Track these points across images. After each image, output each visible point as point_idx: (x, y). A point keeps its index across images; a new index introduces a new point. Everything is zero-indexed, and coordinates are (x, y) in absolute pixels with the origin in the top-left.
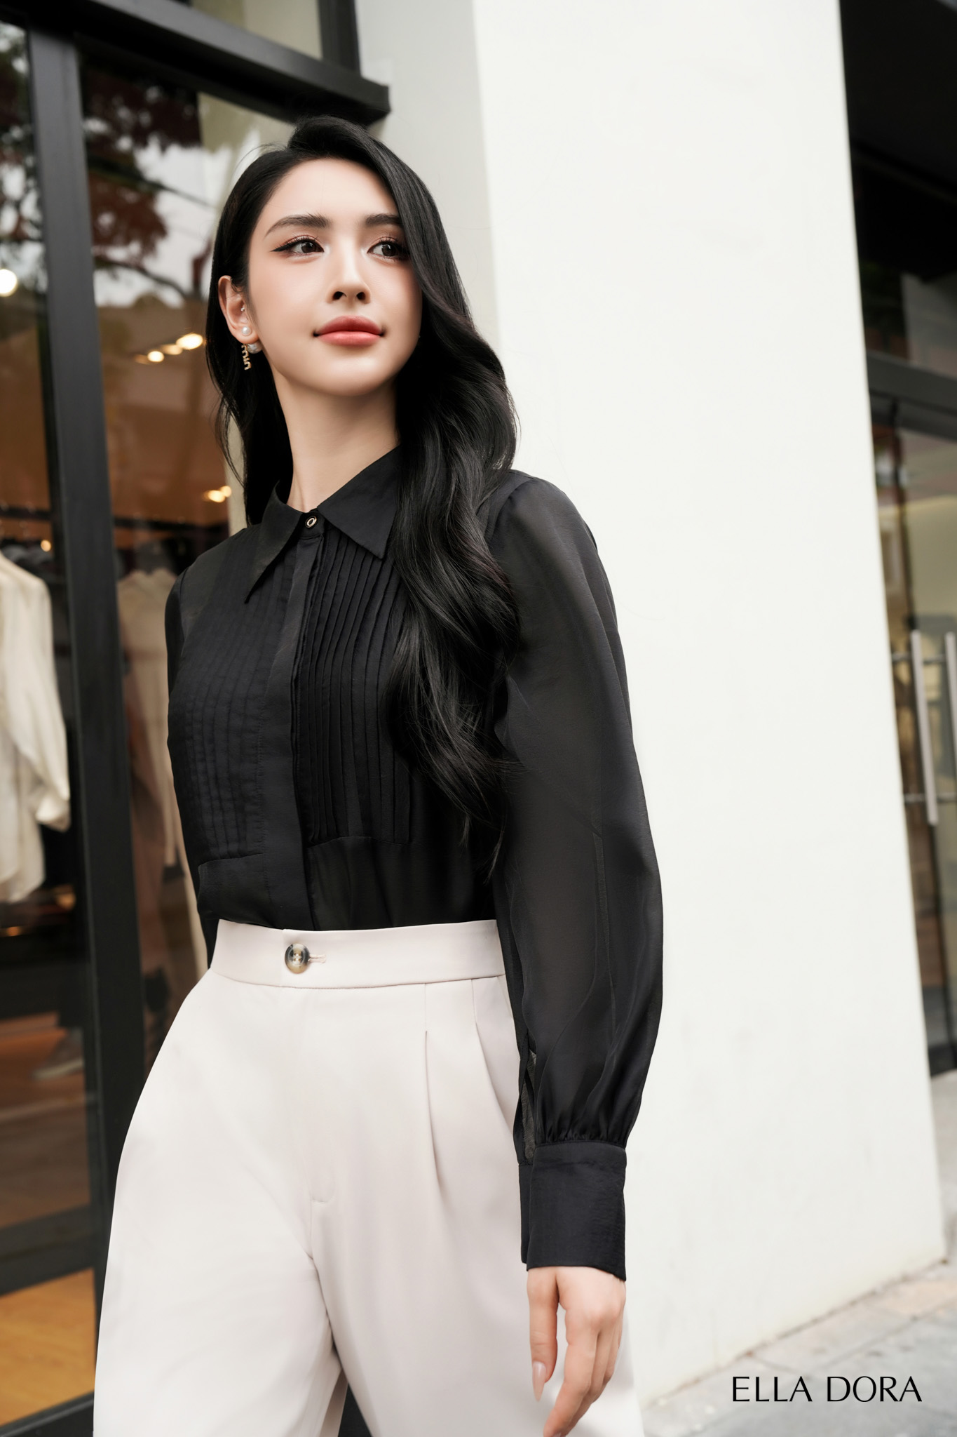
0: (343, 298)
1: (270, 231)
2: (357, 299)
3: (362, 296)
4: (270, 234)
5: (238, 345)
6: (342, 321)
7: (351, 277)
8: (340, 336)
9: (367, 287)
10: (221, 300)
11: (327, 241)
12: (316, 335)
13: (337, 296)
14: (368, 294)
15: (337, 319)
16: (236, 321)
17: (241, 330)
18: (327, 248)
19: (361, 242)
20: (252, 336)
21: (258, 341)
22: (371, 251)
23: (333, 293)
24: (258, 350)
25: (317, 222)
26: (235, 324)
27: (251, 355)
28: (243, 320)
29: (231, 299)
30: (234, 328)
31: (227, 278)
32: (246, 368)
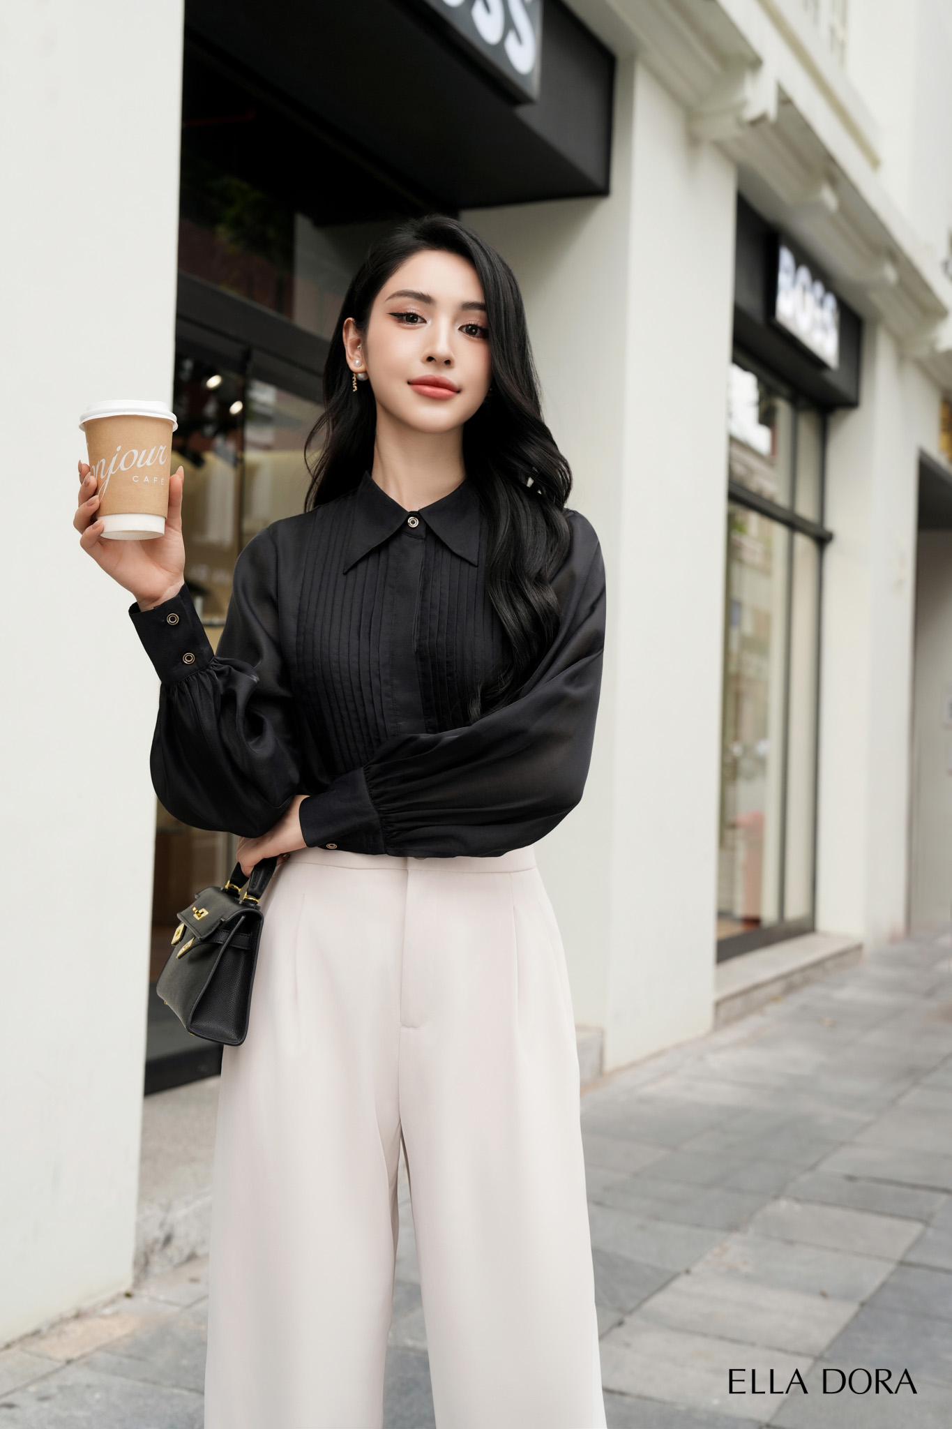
0: (433, 362)
1: (390, 298)
2: (444, 364)
3: (448, 362)
4: (390, 300)
5: (351, 373)
6: (430, 378)
7: (442, 349)
8: (428, 389)
9: (453, 356)
10: (344, 334)
11: (432, 316)
12: (409, 383)
13: (430, 359)
14: (453, 361)
15: (426, 376)
16: (353, 353)
17: (355, 363)
18: (429, 322)
19: (455, 320)
20: (362, 368)
21: (365, 372)
22: (460, 329)
23: (427, 357)
24: (365, 379)
25: (425, 299)
26: (351, 355)
27: (358, 381)
28: (357, 353)
29: (350, 336)
30: (350, 358)
31: (351, 319)
32: (354, 391)
